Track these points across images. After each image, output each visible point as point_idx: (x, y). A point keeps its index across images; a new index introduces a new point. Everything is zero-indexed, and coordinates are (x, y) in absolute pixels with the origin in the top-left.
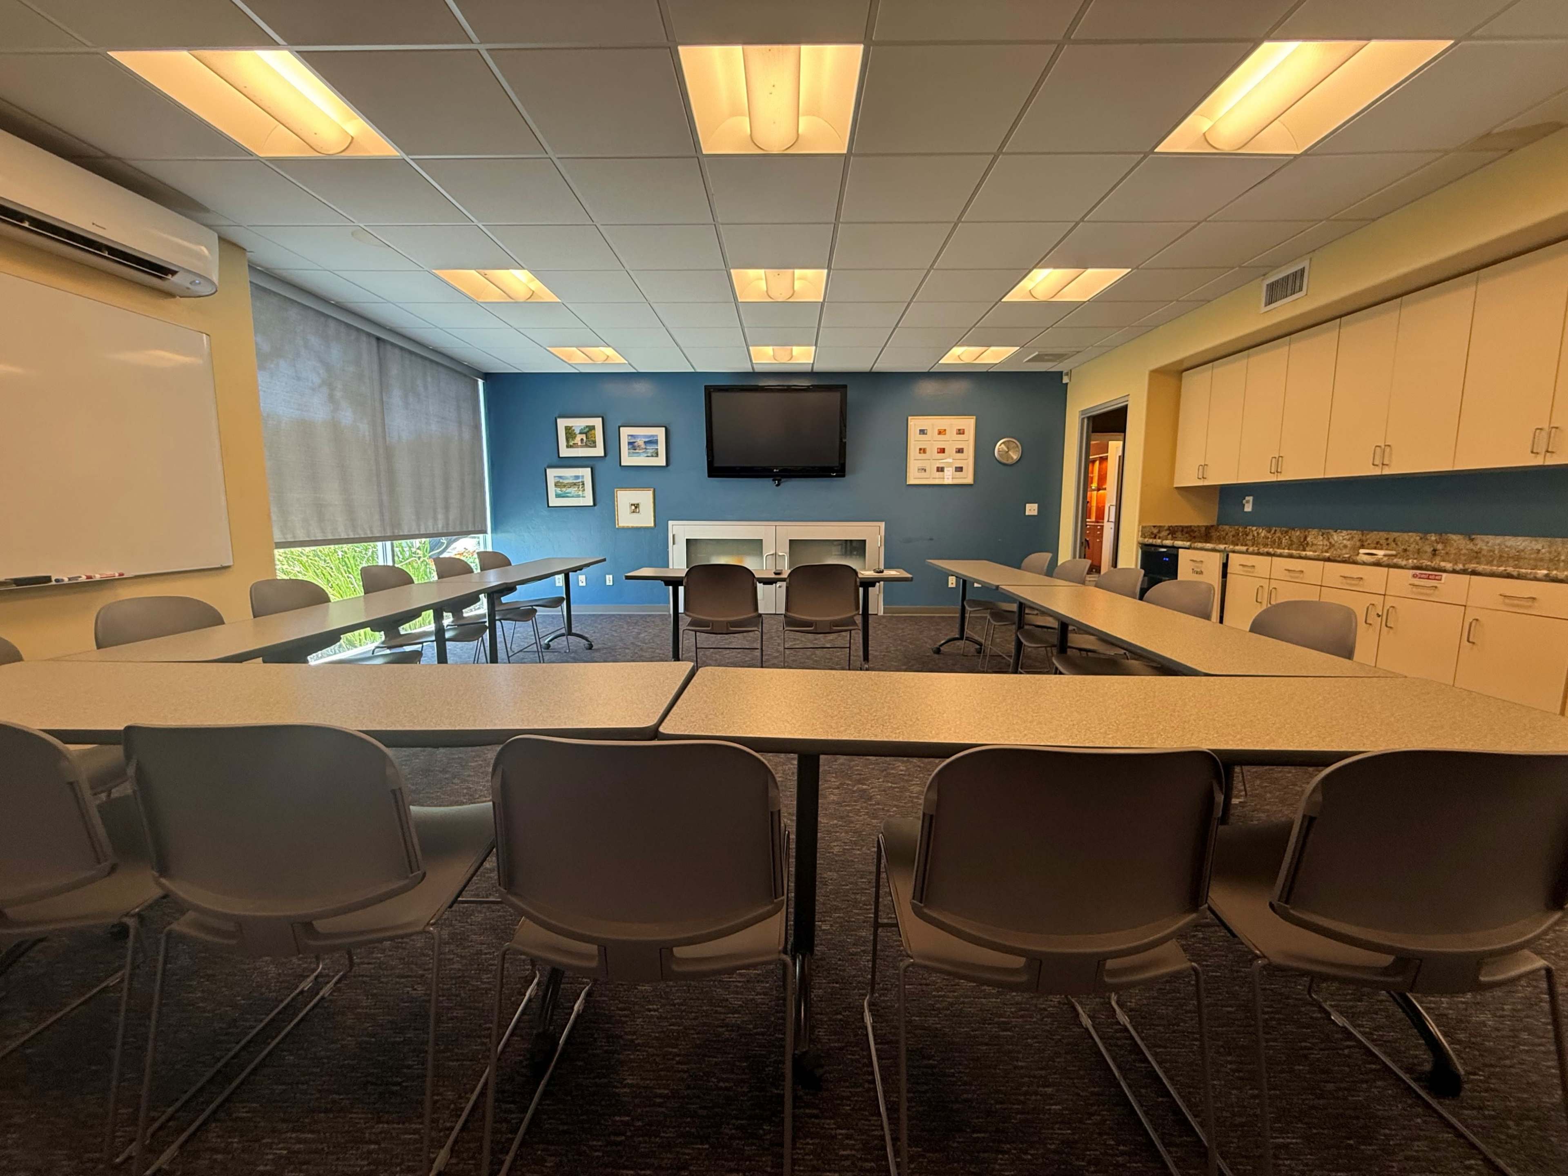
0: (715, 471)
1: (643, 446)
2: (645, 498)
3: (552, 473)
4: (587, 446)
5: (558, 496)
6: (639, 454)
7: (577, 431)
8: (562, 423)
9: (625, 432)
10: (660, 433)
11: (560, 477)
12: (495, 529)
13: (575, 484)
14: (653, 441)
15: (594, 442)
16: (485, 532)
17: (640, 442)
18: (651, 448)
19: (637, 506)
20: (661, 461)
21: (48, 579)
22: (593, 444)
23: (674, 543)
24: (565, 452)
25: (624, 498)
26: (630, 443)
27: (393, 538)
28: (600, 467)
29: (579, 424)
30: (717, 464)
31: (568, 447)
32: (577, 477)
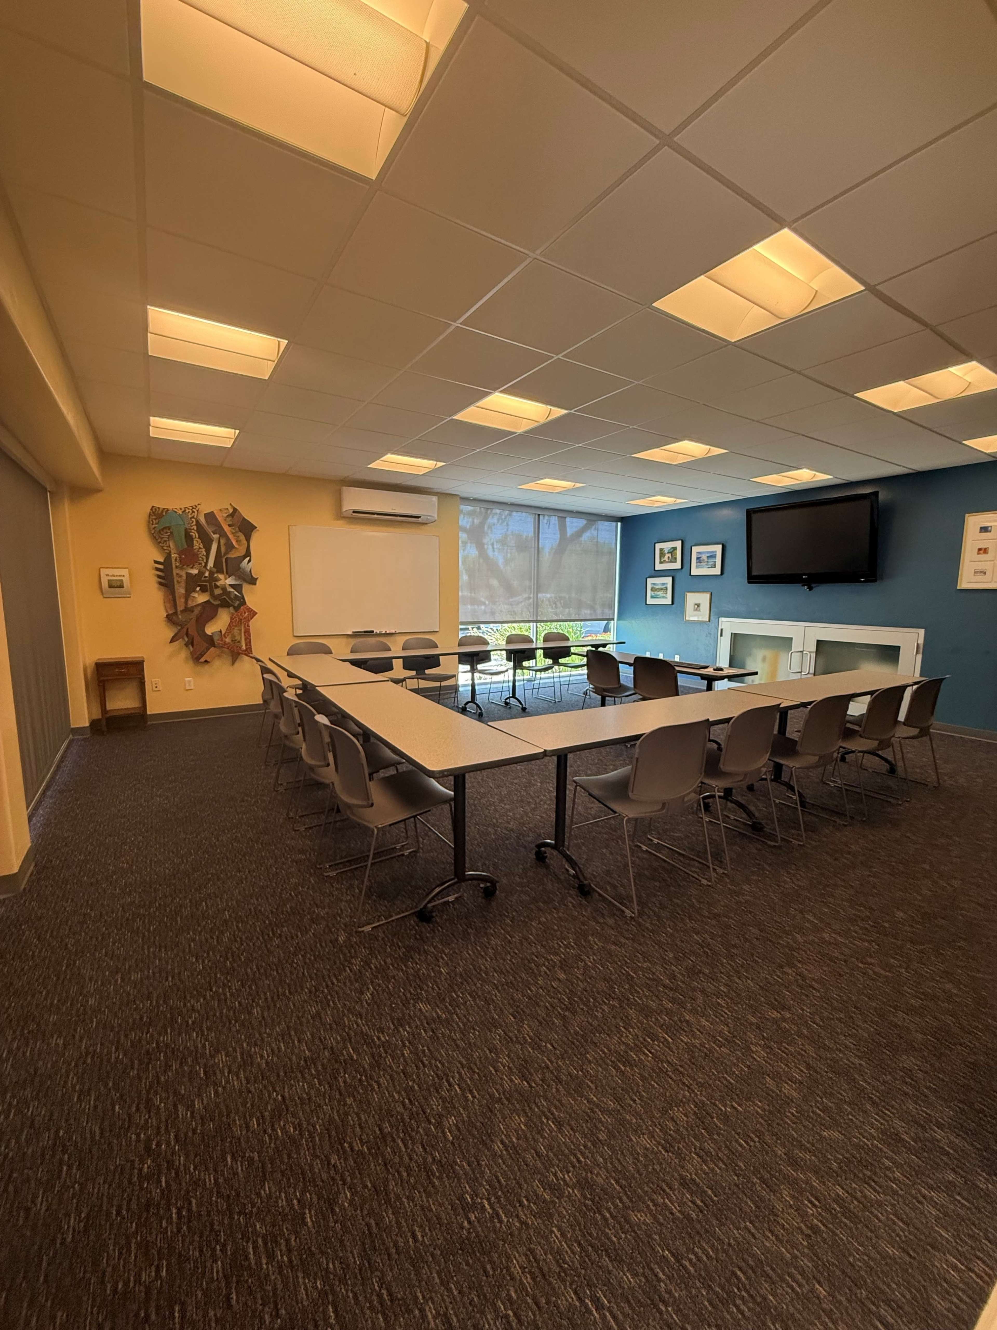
0: (752, 579)
1: (706, 560)
2: (704, 599)
3: (650, 581)
4: (671, 562)
5: (652, 597)
6: (702, 567)
7: (666, 552)
8: (658, 546)
9: (695, 550)
10: (718, 549)
11: (654, 584)
12: (619, 619)
13: (662, 589)
14: (713, 556)
15: (676, 559)
16: (613, 619)
17: (704, 557)
18: (711, 560)
19: (698, 605)
20: (717, 571)
21: (373, 632)
22: (675, 560)
23: (721, 635)
24: (659, 567)
25: (692, 598)
26: (698, 558)
27: (537, 621)
28: (678, 577)
29: (667, 546)
30: (755, 573)
31: (661, 562)
32: (663, 584)
